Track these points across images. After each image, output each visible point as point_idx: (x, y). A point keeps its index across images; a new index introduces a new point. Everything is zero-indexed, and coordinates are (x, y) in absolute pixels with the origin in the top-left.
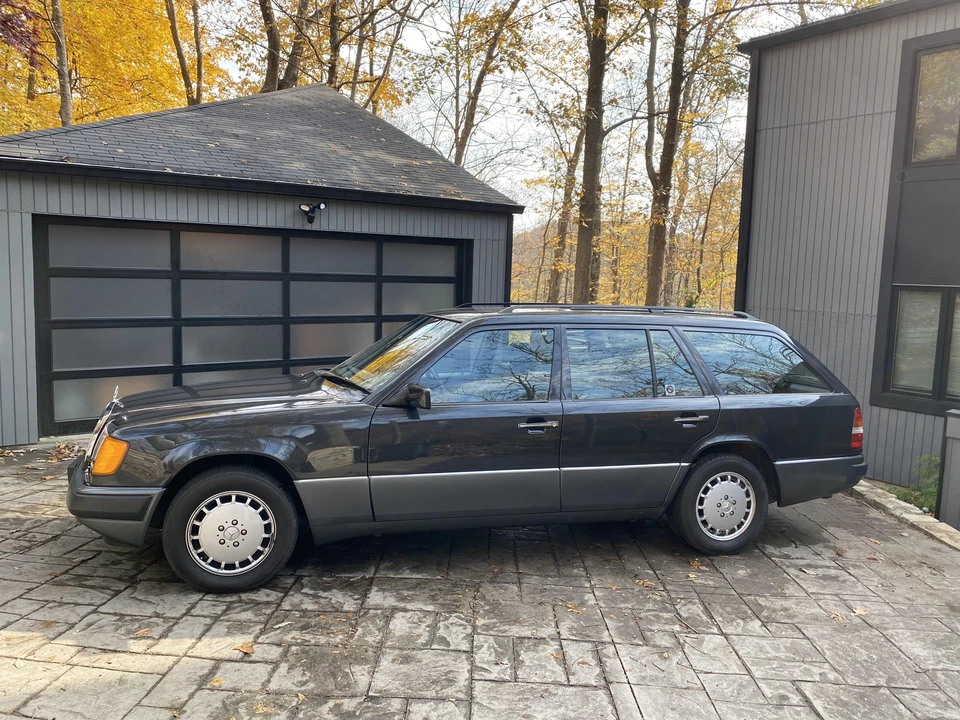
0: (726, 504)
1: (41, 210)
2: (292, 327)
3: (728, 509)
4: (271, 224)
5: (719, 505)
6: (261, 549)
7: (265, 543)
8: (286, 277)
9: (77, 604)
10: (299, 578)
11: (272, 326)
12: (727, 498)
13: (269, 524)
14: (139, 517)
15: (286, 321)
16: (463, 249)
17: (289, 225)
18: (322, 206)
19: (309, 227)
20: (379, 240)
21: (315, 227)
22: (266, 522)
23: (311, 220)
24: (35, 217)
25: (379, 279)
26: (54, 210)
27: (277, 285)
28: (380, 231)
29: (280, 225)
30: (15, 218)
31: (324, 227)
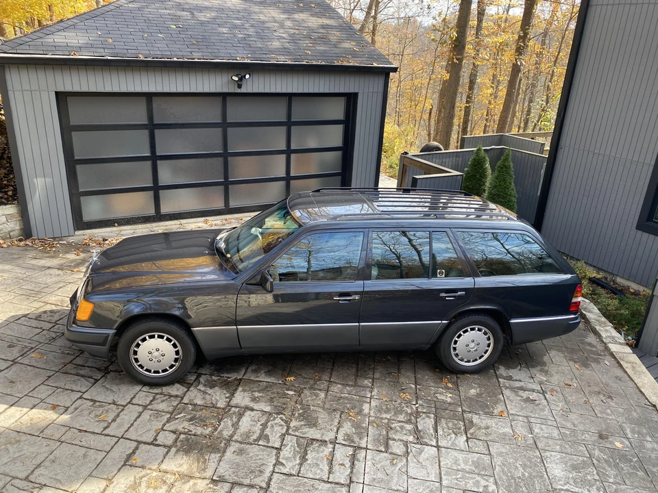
0: (472, 345)
1: (61, 89)
2: (229, 159)
3: (473, 348)
4: (213, 90)
5: (467, 346)
6: (174, 364)
7: (176, 360)
8: (224, 125)
9: (72, 391)
10: (199, 375)
11: (216, 159)
12: (473, 341)
13: (178, 350)
14: (103, 344)
15: (225, 155)
16: (351, 100)
17: (225, 90)
18: (247, 76)
19: (239, 91)
20: (290, 96)
21: (243, 90)
22: (176, 350)
23: (240, 86)
24: (57, 93)
25: (289, 124)
26: (69, 89)
27: (219, 131)
28: (290, 91)
29: (219, 90)
30: (44, 95)
31: (250, 91)
